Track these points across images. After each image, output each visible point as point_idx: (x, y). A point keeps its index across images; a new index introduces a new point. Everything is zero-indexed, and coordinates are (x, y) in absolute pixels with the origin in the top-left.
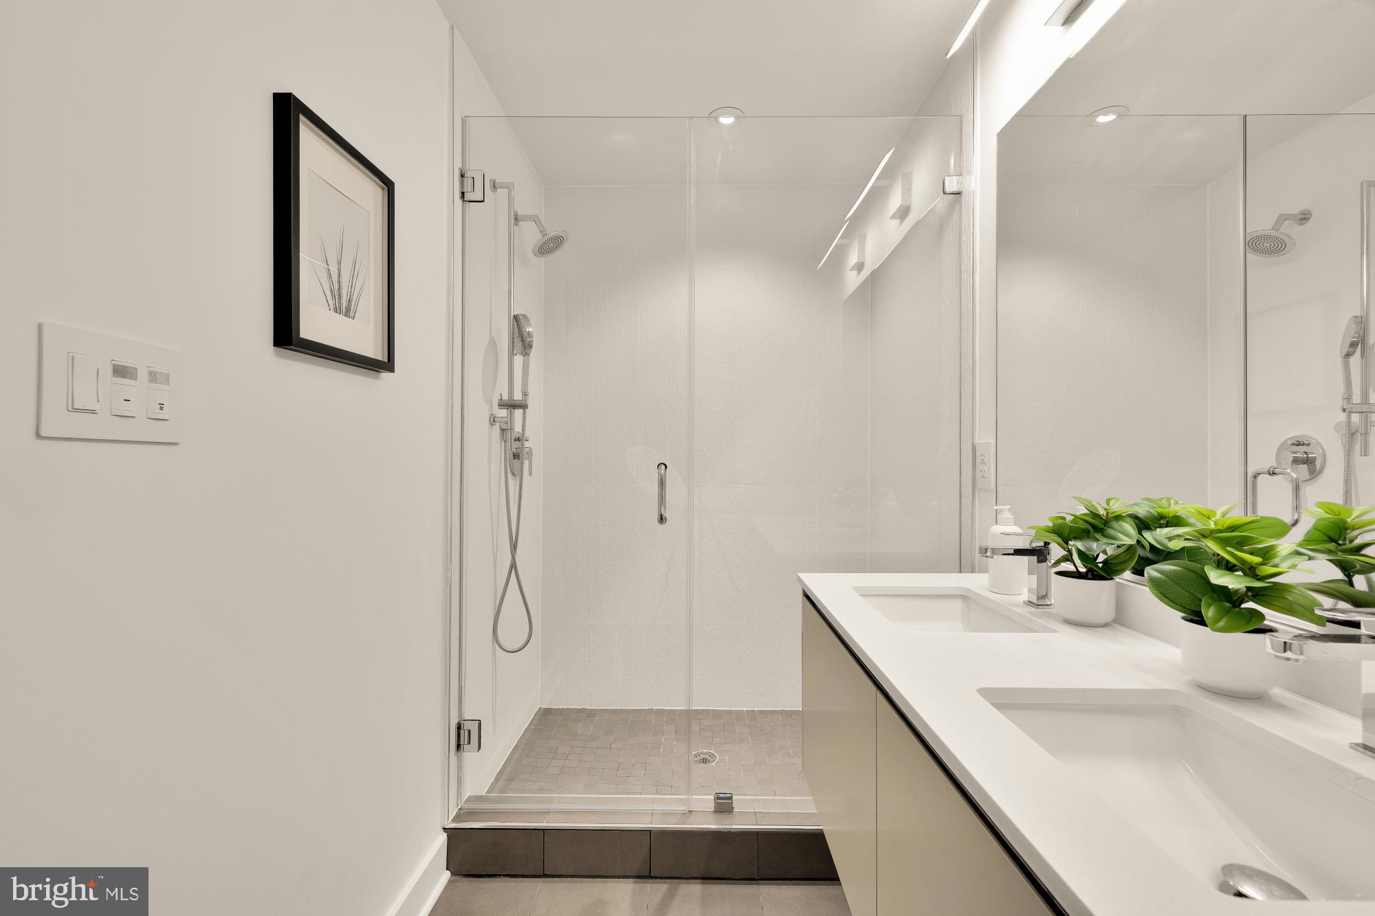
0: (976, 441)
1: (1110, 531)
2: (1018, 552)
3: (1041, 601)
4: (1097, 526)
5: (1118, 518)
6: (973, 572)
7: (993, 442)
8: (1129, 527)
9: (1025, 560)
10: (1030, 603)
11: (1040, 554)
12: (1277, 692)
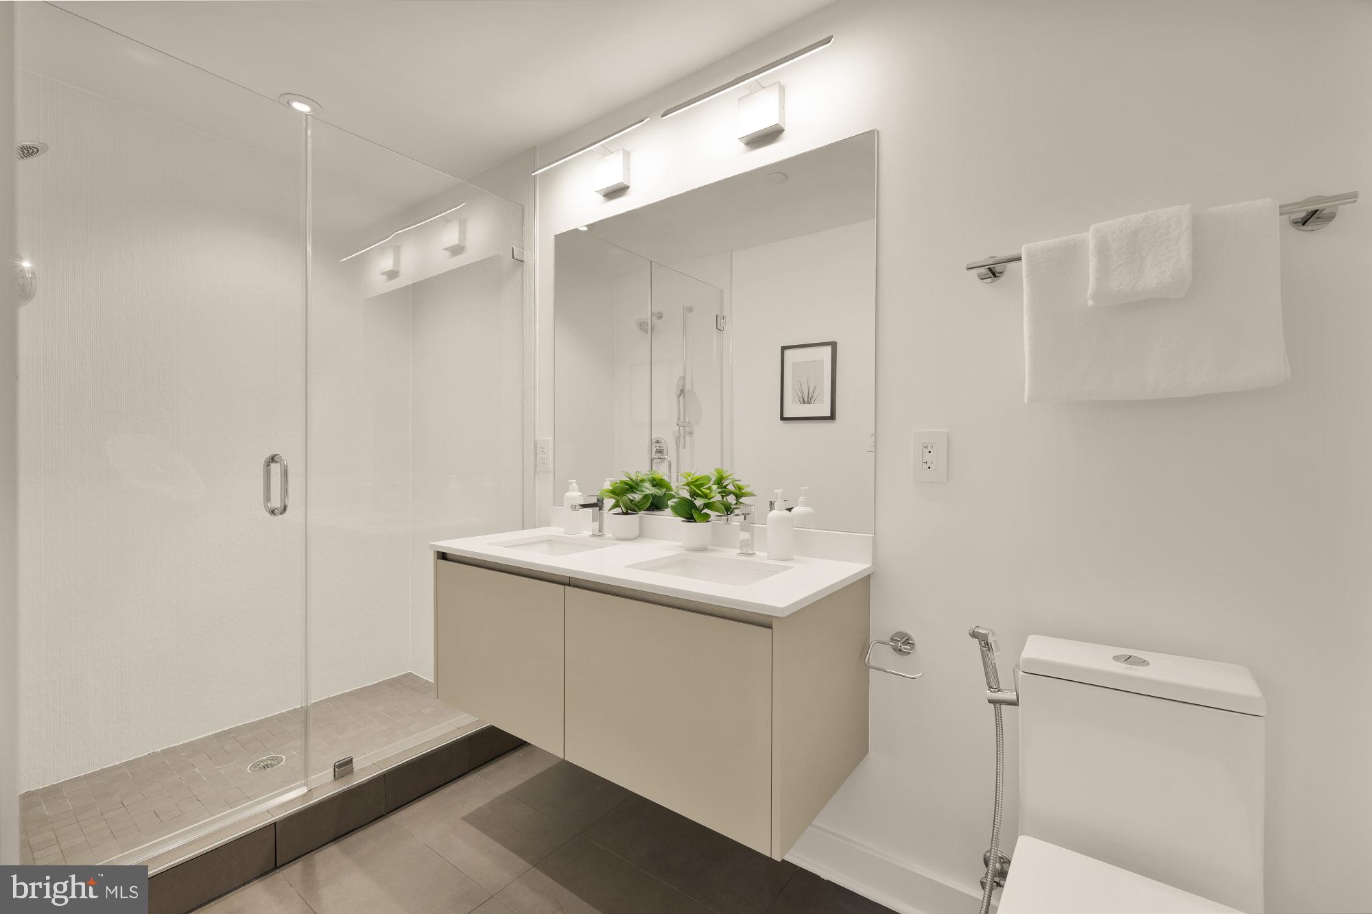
0: (537, 439)
1: (639, 488)
2: (584, 506)
3: (600, 533)
4: (632, 487)
5: (642, 481)
6: (534, 528)
7: (552, 439)
8: (647, 485)
9: (589, 510)
10: (594, 535)
11: (598, 505)
12: (710, 547)
